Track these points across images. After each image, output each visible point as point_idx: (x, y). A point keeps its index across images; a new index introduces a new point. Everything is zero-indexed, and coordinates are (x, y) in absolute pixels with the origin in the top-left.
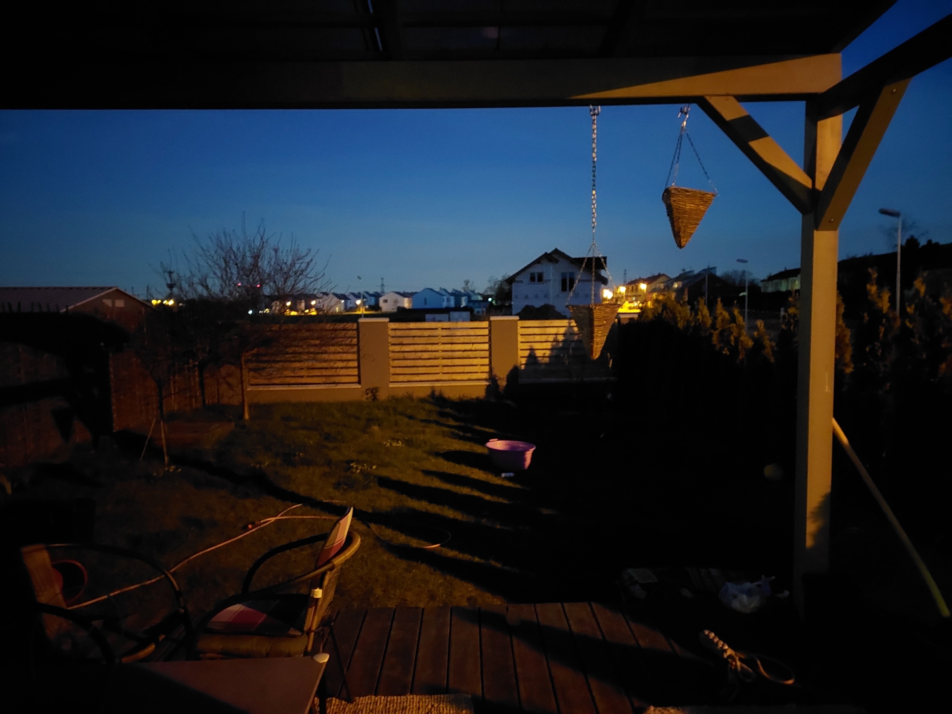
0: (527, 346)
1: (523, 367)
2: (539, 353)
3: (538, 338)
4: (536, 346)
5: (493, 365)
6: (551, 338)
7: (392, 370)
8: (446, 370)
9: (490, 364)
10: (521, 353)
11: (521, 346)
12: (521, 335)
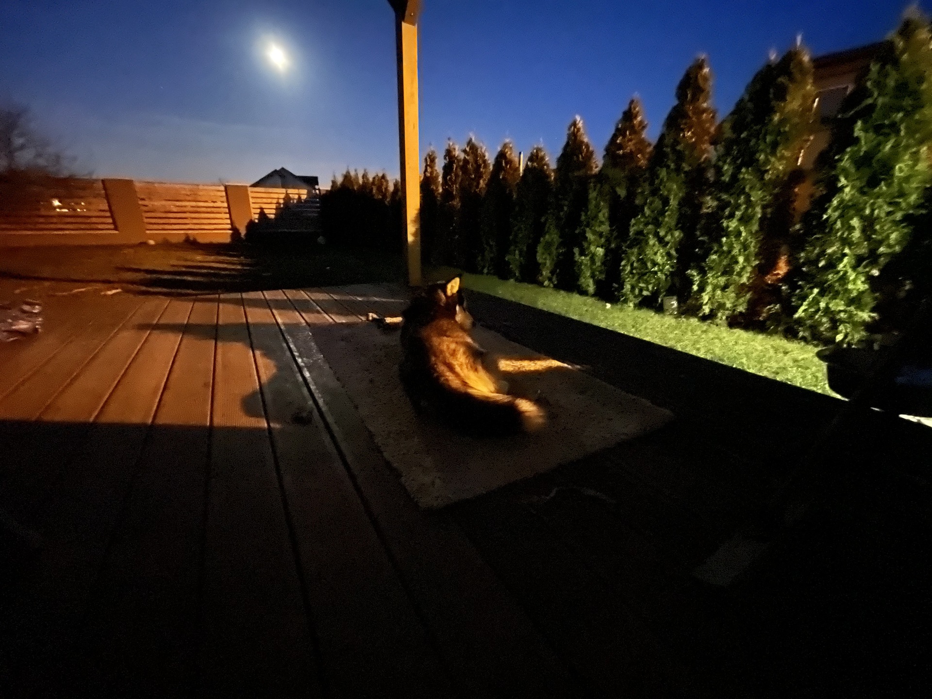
0: (257, 206)
1: (257, 221)
2: (266, 211)
3: (265, 201)
4: (264, 206)
5: (233, 219)
6: (275, 201)
7: (146, 220)
8: (195, 221)
9: (231, 218)
10: (253, 211)
11: (252, 206)
12: (252, 197)
